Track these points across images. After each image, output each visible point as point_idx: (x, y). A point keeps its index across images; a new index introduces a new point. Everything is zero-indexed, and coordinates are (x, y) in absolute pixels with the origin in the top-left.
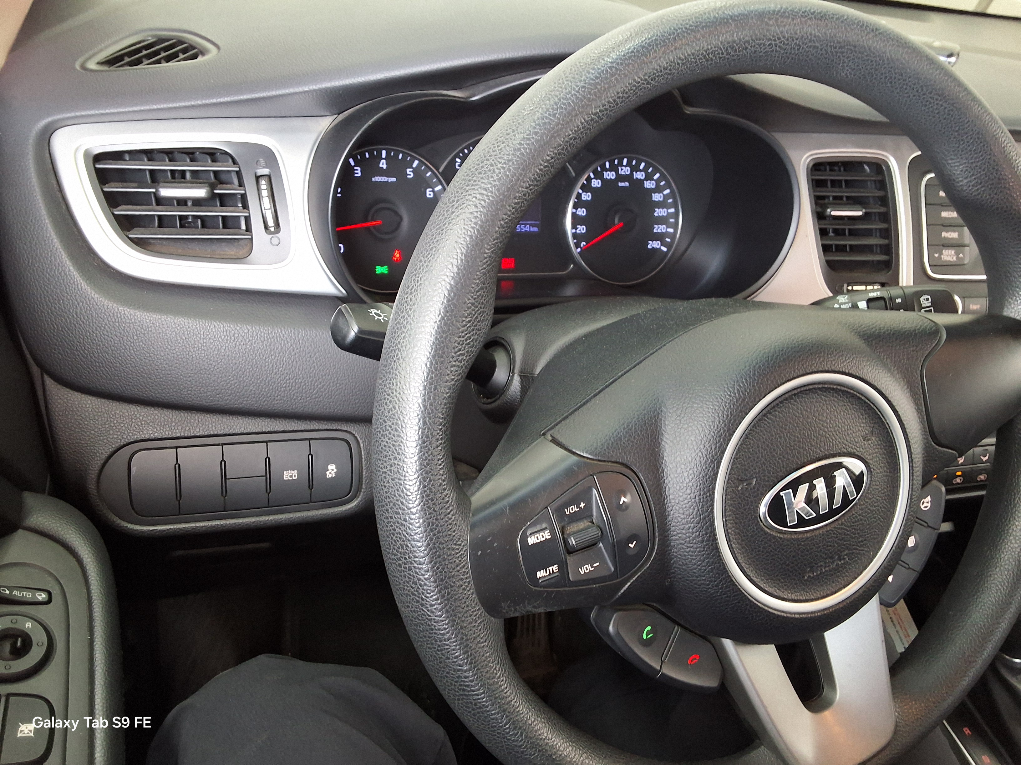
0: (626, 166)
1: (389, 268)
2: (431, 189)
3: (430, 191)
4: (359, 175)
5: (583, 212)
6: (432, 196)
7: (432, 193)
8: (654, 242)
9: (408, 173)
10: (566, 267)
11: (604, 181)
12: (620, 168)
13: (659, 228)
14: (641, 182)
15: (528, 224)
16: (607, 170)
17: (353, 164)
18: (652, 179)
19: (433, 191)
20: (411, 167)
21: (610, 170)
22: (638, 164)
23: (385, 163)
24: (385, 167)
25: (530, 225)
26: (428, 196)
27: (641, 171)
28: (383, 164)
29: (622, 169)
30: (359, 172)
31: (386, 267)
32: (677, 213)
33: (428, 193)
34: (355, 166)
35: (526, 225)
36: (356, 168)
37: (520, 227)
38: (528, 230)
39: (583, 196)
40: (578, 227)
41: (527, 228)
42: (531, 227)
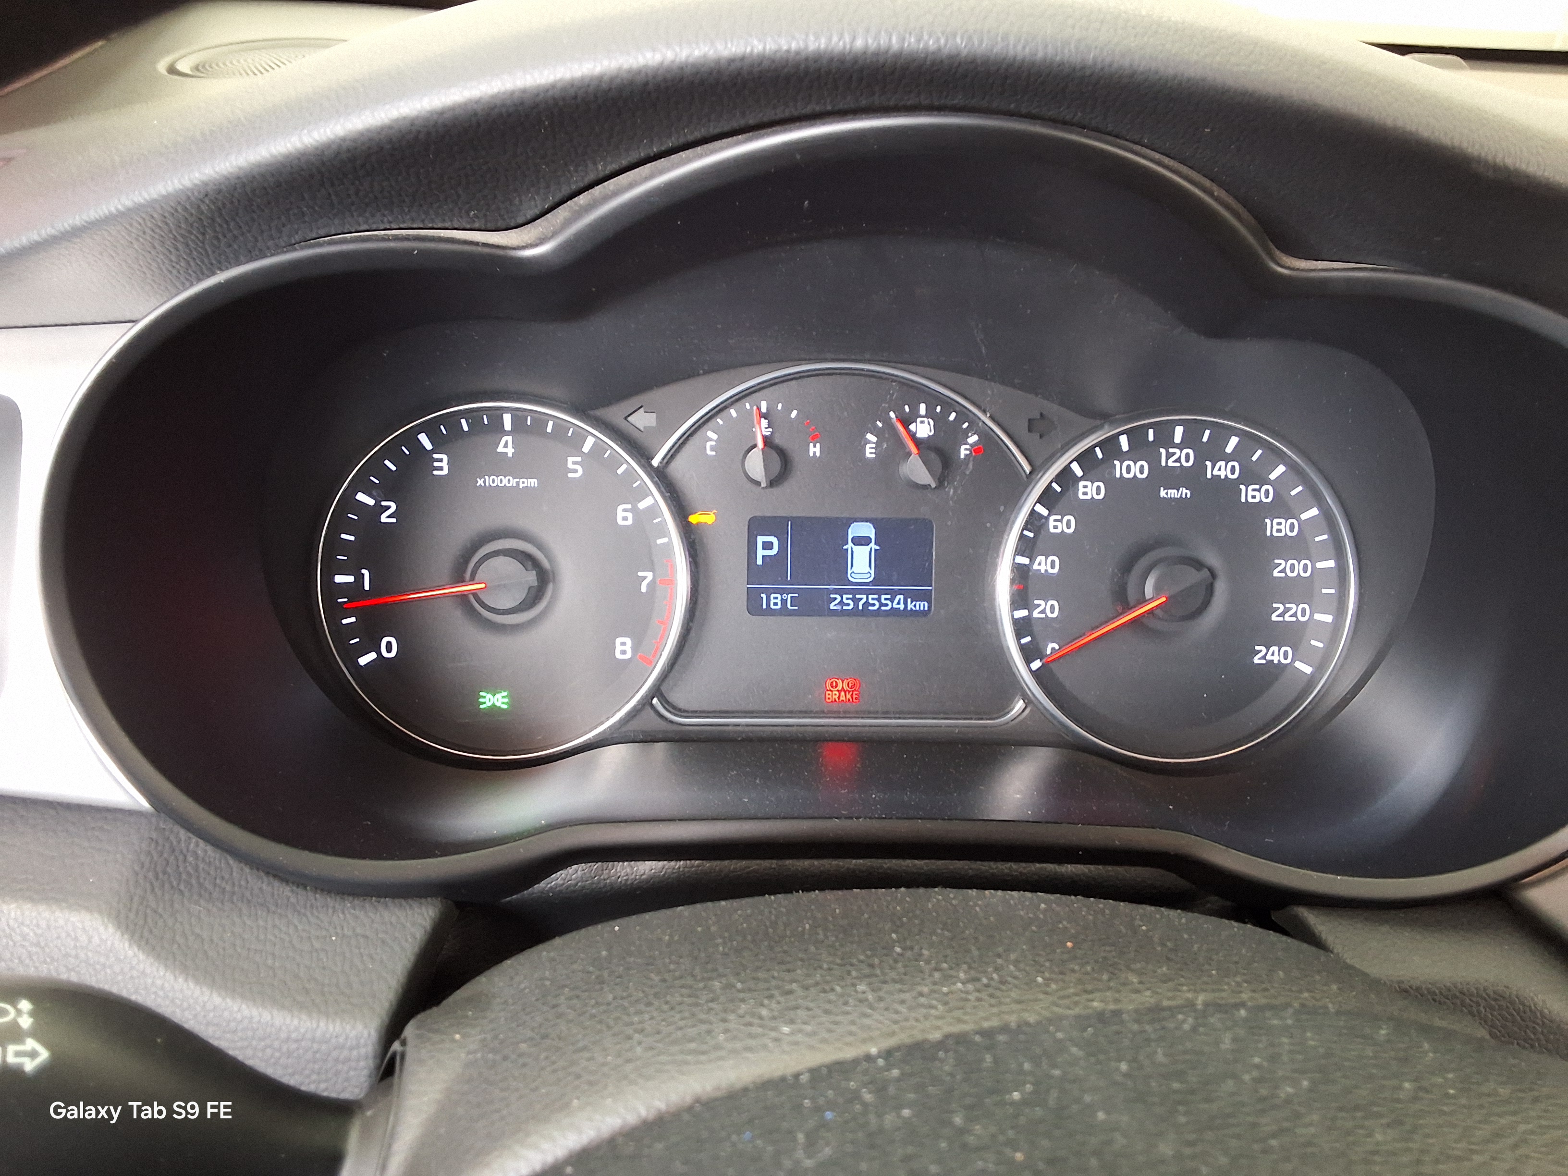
0: (1181, 447)
1: (510, 696)
2: (629, 506)
3: (625, 510)
4: (445, 472)
5: (1053, 567)
6: (630, 522)
7: (630, 515)
8: (1275, 649)
9: (570, 466)
10: (1004, 707)
11: (1115, 486)
12: (1163, 451)
13: (1287, 610)
14: (1229, 487)
15: (900, 592)
16: (1122, 456)
17: (428, 446)
18: (1263, 481)
19: (634, 510)
20: (580, 452)
21: (1134, 454)
22: (1218, 440)
23: (510, 444)
24: (510, 451)
25: (907, 594)
26: (620, 522)
27: (1227, 458)
28: (506, 446)
29: (1169, 455)
30: (445, 464)
31: (505, 694)
32: (1342, 570)
33: (620, 514)
34: (433, 451)
35: (894, 594)
36: (435, 456)
37: (879, 600)
38: (902, 607)
39: (1052, 523)
40: (1036, 602)
41: (899, 603)
42: (909, 600)
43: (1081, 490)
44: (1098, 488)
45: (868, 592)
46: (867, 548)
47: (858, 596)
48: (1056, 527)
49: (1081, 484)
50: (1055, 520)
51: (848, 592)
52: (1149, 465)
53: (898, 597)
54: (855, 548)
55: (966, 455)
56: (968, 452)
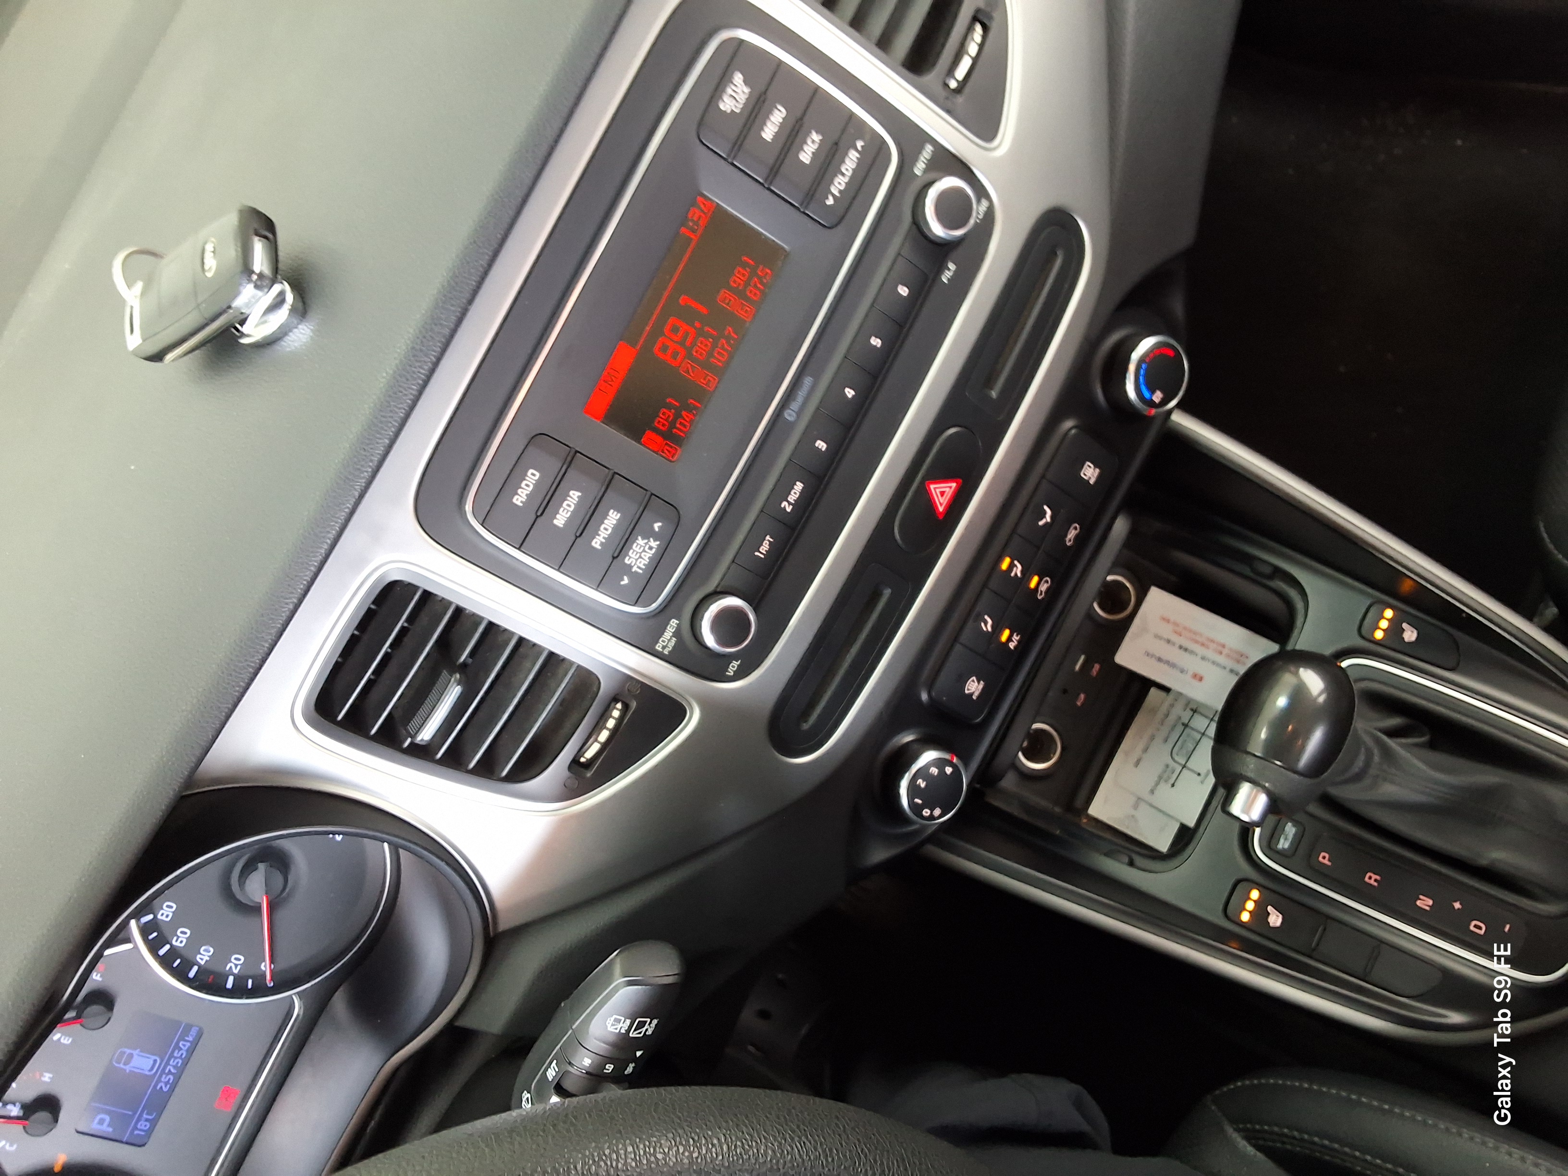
15: (178, 1043)
25: (182, 1039)
35: (177, 1047)
37: (176, 1058)
38: (188, 1044)
39: (177, 944)
40: (228, 968)
41: (184, 1045)
42: (187, 1038)
43: (164, 918)
44: (168, 906)
45: (167, 1064)
46: (135, 1057)
47: (167, 1071)
48: (181, 942)
49: (159, 917)
50: (177, 941)
51: (161, 1076)
52: (169, 901)
53: (181, 1045)
54: (132, 1064)
55: (101, 976)
56: (99, 975)
